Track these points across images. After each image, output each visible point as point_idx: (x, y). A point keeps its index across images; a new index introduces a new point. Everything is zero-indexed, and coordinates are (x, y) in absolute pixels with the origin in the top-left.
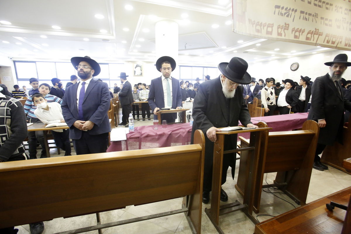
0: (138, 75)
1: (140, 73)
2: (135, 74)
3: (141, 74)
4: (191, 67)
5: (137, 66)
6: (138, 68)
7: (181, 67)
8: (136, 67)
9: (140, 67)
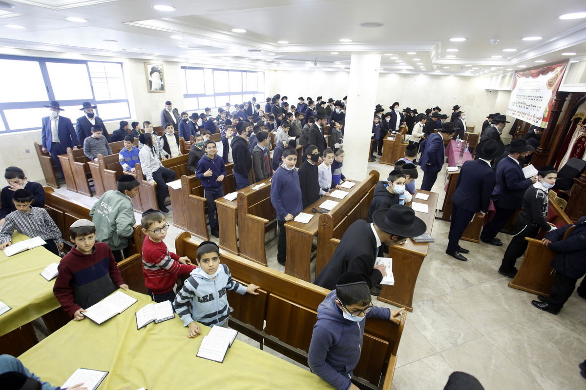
0: (156, 91)
1: (160, 86)
2: (151, 89)
3: (162, 88)
4: (228, 70)
5: (154, 70)
6: (156, 74)
7: (215, 71)
8: (151, 73)
9: (159, 72)
